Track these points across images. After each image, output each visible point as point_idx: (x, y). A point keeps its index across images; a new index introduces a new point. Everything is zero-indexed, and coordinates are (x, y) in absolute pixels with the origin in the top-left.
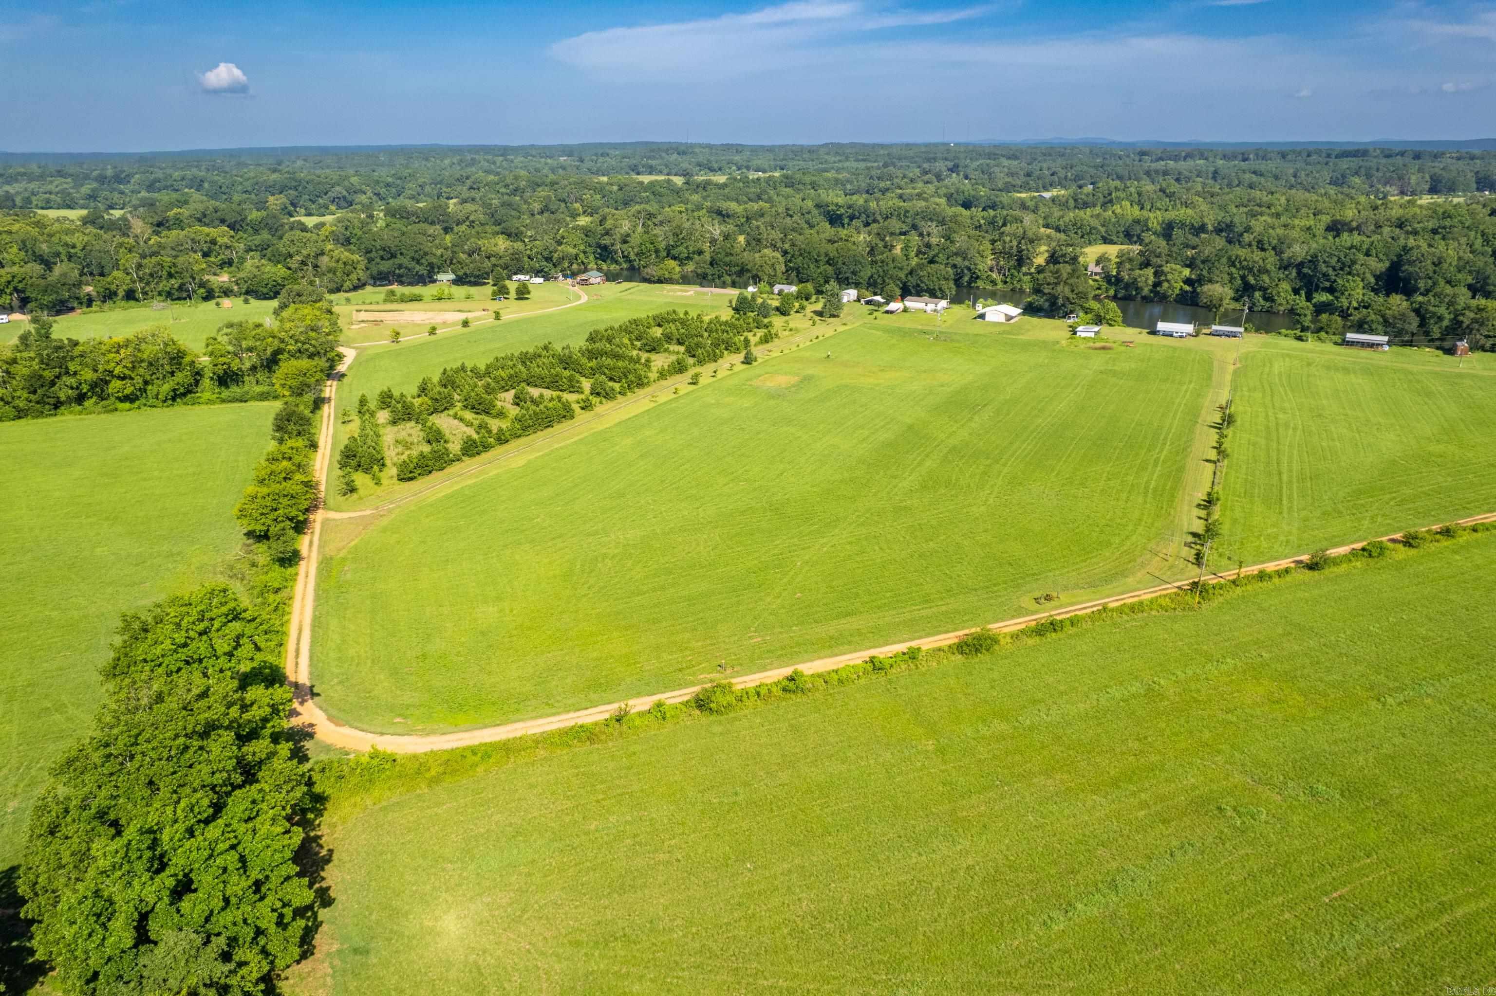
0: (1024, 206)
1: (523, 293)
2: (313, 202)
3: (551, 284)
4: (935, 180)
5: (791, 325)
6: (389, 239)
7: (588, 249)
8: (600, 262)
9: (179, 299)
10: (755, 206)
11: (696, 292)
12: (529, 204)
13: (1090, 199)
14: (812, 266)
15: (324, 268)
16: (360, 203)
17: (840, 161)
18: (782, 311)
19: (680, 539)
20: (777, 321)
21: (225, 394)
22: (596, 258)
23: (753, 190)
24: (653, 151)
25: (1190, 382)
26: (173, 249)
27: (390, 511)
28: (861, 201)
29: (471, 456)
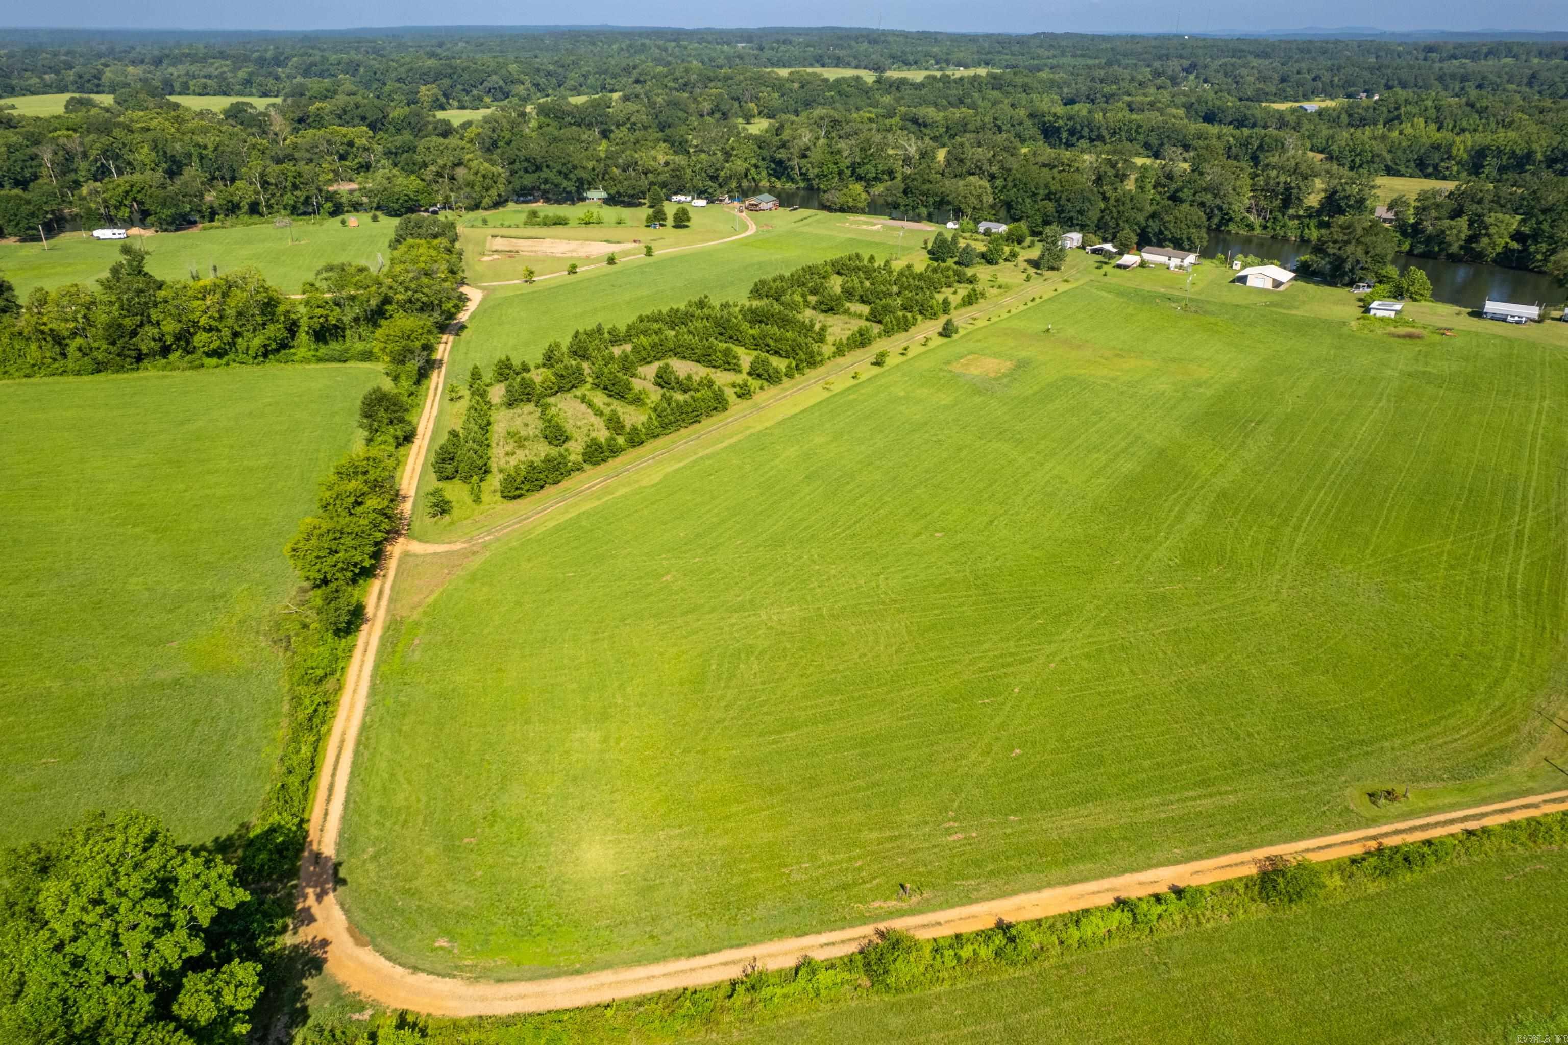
0: (1282, 122)
1: (681, 221)
2: (468, 92)
3: (715, 207)
4: (1169, 82)
5: (1001, 280)
6: (536, 147)
7: (761, 163)
8: (773, 179)
9: (305, 213)
10: (957, 113)
11: (884, 226)
12: (698, 103)
13: (1370, 115)
14: (1028, 201)
15: (461, 181)
16: (517, 95)
17: (1054, 56)
18: (988, 259)
19: (853, 630)
20: (982, 272)
21: (323, 350)
22: (770, 175)
23: (955, 92)
24: (840, 38)
25: (1543, 398)
26: (308, 151)
27: (485, 546)
28: (1084, 112)
29: (596, 464)
